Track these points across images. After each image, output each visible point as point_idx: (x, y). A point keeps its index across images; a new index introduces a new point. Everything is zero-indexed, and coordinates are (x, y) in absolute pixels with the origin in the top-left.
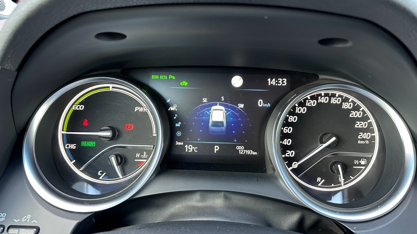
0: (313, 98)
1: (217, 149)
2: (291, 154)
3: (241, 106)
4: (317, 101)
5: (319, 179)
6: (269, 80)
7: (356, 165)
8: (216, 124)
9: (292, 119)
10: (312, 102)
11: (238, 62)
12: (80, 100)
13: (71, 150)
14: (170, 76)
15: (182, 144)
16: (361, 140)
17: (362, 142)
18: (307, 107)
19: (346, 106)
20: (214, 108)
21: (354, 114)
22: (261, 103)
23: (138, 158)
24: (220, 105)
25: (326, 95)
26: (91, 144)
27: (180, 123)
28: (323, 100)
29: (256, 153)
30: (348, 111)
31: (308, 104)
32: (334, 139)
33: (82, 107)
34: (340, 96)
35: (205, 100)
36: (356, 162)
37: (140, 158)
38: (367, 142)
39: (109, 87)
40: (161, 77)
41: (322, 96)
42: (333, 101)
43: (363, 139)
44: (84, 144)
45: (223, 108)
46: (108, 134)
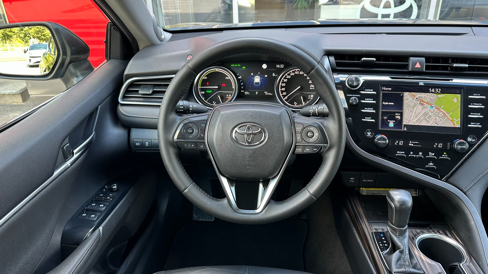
0: (293, 72)
1: (257, 93)
2: (285, 93)
3: (266, 76)
4: (295, 73)
5: (295, 103)
6: (277, 65)
7: (309, 97)
8: (256, 83)
9: (285, 80)
10: (292, 73)
11: (265, 59)
12: (205, 75)
13: (203, 94)
14: (238, 65)
15: (243, 91)
16: (311, 88)
17: (312, 88)
18: (291, 76)
20: (255, 77)
22: (274, 75)
23: (227, 97)
24: (258, 76)
25: (298, 71)
26: (210, 92)
27: (243, 83)
28: (297, 73)
29: (272, 94)
31: (291, 75)
32: (300, 87)
33: (206, 78)
35: (252, 74)
36: (309, 96)
37: (228, 96)
38: (314, 88)
39: (216, 70)
40: (235, 65)
41: (296, 71)
42: (301, 73)
43: (312, 87)
44: (207, 92)
45: (259, 77)
46: (217, 87)
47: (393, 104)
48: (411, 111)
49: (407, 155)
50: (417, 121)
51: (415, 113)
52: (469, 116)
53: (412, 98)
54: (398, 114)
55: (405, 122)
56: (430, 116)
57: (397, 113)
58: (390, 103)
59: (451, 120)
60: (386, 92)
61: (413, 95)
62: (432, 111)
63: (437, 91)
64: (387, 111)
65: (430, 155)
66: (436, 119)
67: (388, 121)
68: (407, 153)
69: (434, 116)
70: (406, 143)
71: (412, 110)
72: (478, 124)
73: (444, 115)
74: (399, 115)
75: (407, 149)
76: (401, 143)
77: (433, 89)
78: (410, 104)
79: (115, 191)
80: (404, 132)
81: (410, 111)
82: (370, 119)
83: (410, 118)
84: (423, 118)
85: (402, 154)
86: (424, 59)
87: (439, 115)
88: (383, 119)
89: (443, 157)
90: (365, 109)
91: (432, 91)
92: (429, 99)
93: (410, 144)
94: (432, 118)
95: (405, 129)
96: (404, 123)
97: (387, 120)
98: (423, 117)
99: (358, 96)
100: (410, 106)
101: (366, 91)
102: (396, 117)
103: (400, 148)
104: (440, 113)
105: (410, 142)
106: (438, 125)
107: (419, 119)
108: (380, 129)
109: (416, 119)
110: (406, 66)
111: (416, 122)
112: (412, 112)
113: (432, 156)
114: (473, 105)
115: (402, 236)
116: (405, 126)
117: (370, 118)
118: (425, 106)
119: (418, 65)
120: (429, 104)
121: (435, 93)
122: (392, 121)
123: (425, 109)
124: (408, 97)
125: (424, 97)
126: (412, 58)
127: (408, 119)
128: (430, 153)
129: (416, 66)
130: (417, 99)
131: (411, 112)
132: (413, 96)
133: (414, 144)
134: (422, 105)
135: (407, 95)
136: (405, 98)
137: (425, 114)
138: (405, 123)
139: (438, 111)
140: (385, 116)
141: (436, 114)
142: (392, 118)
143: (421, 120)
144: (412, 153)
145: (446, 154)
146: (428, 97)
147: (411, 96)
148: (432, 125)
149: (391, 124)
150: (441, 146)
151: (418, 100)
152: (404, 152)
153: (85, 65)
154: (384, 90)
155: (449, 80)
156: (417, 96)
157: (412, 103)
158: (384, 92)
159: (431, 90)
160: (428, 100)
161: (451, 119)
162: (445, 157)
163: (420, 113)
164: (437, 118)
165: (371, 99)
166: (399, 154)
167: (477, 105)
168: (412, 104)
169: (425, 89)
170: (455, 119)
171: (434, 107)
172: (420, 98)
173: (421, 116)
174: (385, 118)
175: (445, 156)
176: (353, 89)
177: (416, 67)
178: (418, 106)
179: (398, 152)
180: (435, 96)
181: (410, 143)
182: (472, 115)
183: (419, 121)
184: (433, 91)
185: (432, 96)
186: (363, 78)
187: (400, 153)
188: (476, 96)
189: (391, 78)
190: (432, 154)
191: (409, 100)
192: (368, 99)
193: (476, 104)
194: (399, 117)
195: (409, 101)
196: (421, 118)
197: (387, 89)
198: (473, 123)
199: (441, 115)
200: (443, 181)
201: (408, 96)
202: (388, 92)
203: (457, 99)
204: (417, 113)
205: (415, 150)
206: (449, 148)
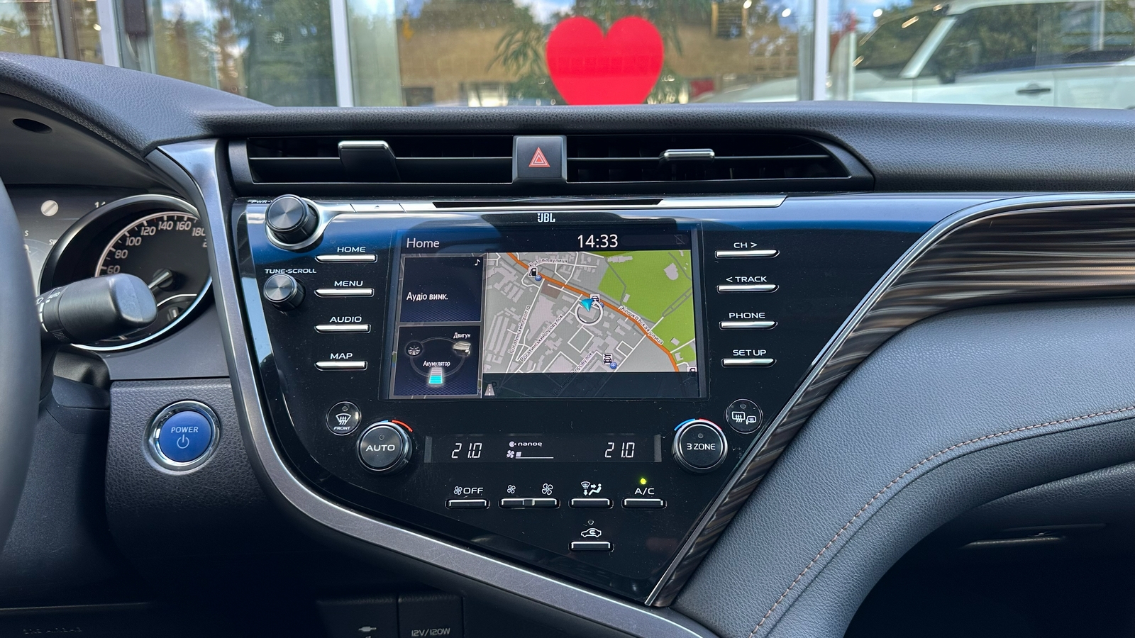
0: (150, 223)
4: (157, 227)
9: (120, 254)
10: (149, 229)
18: (142, 237)
19: (198, 232)
25: (170, 218)
28: (165, 226)
31: (143, 233)
32: (167, 274)
34: (189, 219)
41: (163, 221)
42: (180, 226)
47: (443, 297)
48: (512, 321)
49: (495, 500)
50: (534, 358)
51: (528, 326)
52: (724, 324)
53: (515, 272)
54: (462, 336)
55: (491, 363)
56: (584, 336)
57: (460, 333)
58: (432, 297)
59: (662, 347)
60: (420, 256)
61: (520, 262)
62: (592, 315)
63: (605, 244)
64: (422, 324)
65: (586, 493)
66: (606, 346)
67: (426, 364)
68: (494, 492)
69: (596, 335)
70: (495, 449)
71: (516, 317)
72: (760, 352)
73: (636, 327)
74: (468, 340)
76: (475, 451)
77: (592, 236)
78: (508, 294)
80: (487, 402)
81: (507, 320)
82: (350, 359)
83: (509, 346)
84: (558, 343)
85: (475, 496)
86: (559, 140)
87: (618, 330)
88: (403, 358)
89: (639, 496)
90: (333, 319)
91: (587, 243)
92: (578, 272)
93: (510, 454)
94: (591, 343)
95: (490, 392)
96: (487, 369)
97: (419, 360)
98: (555, 340)
99: (309, 271)
100: (510, 304)
101: (340, 253)
102: (456, 347)
103: (466, 472)
104: (620, 321)
105: (512, 444)
106: (615, 368)
107: (543, 348)
108: (392, 396)
109: (532, 350)
110: (506, 170)
111: (531, 362)
112: (517, 323)
113: (594, 495)
114: (735, 283)
116: (490, 378)
117: (350, 355)
118: (564, 298)
119: (539, 160)
120: (579, 292)
121: (600, 249)
122: (441, 364)
123: (565, 309)
124: (501, 270)
125: (560, 267)
126: (521, 141)
127: (502, 354)
128: (585, 485)
129: (534, 163)
130: (534, 274)
131: (513, 326)
132: (518, 266)
133: (525, 451)
134: (554, 294)
136: (489, 273)
137: (565, 330)
138: (489, 367)
139: (612, 316)
140: (412, 345)
141: (606, 325)
142: (441, 351)
143: (548, 353)
144: (511, 489)
145: (647, 486)
146: (575, 265)
147: (513, 267)
148: (591, 371)
149: (436, 376)
150: (629, 454)
151: (538, 277)
152: (480, 490)
154: (412, 250)
156: (534, 266)
157: (515, 289)
158: (414, 256)
159: (584, 242)
160: (576, 278)
161: (660, 340)
162: (647, 496)
163: (546, 326)
164: (610, 340)
165: (356, 283)
166: (462, 496)
167: (751, 283)
168: (514, 296)
170: (675, 342)
171: (596, 302)
172: (544, 272)
173: (549, 338)
174: (414, 352)
175: (644, 493)
176: (293, 247)
177: (532, 164)
178: (537, 300)
179: (458, 490)
180: (598, 261)
181: (511, 449)
182: (734, 319)
183: (542, 357)
184: (592, 244)
185: (589, 260)
186: (336, 210)
187: (464, 496)
188: (744, 249)
189: (437, 205)
190: (594, 486)
191: (505, 281)
192: (345, 283)
193: (744, 279)
194: (465, 347)
195: (505, 285)
196: (550, 344)
197: (423, 244)
198: (740, 353)
199: (623, 328)
200: (653, 608)
201: (500, 266)
202: (425, 256)
203: (679, 266)
204: (535, 328)
205: (528, 477)
206: (658, 458)
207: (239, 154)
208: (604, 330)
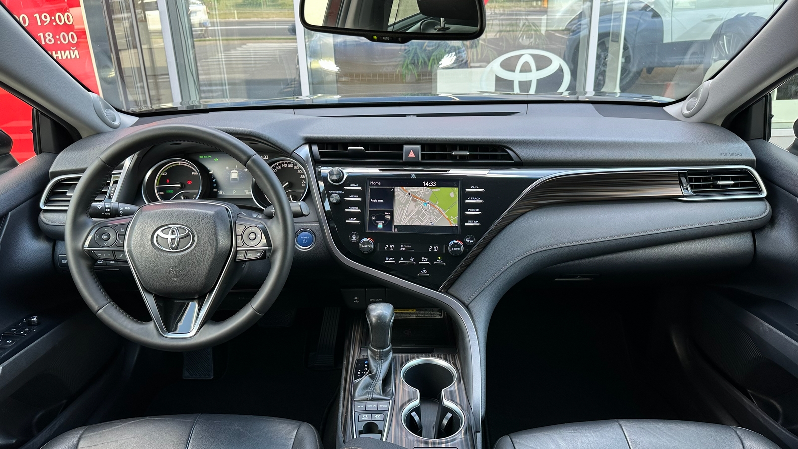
0: (279, 164)
1: (234, 192)
3: (246, 170)
4: (282, 166)
8: (234, 179)
10: (279, 166)
12: (165, 170)
13: (161, 194)
14: (209, 156)
15: (217, 190)
16: (303, 184)
19: (296, 168)
20: (232, 171)
21: (299, 172)
24: (235, 170)
25: (286, 163)
26: (171, 191)
27: (215, 180)
28: (284, 165)
30: (297, 170)
31: (277, 168)
32: (287, 183)
33: (165, 173)
34: (292, 163)
35: (228, 168)
39: (178, 163)
40: (205, 157)
42: (290, 166)
44: (168, 191)
45: (237, 171)
46: (179, 185)
47: (382, 201)
48: (403, 209)
49: (397, 262)
50: (409, 221)
51: (407, 211)
52: (466, 212)
53: (404, 193)
55: (396, 222)
56: (424, 214)
57: (387, 212)
58: (378, 201)
59: (447, 219)
61: (405, 190)
62: (427, 208)
63: (432, 185)
64: (375, 209)
65: (423, 261)
66: (430, 218)
67: (377, 221)
68: (397, 260)
69: (428, 214)
70: (397, 247)
71: (404, 208)
72: (476, 221)
73: (440, 212)
74: (389, 215)
75: (397, 254)
76: (392, 248)
77: (428, 182)
78: (401, 200)
79: (34, 325)
80: (395, 234)
81: (401, 208)
82: (355, 220)
83: (402, 217)
86: (419, 147)
87: (435, 213)
88: (370, 219)
89: (438, 262)
90: (350, 207)
91: (426, 184)
92: (423, 194)
93: (402, 249)
94: (426, 217)
95: (396, 231)
96: (395, 224)
97: (375, 220)
98: (416, 215)
99: (342, 192)
100: (402, 203)
101: (351, 186)
102: (386, 217)
103: (389, 254)
104: (435, 210)
105: (402, 246)
106: (433, 224)
107: (412, 218)
108: (367, 231)
109: (408, 218)
110: (401, 156)
113: (425, 261)
114: (471, 199)
115: (382, 359)
116: (396, 227)
117: (355, 218)
118: (419, 202)
119: (412, 154)
120: (423, 200)
121: (430, 186)
122: (381, 222)
123: (419, 205)
124: (399, 193)
125: (418, 192)
126: (406, 146)
127: (400, 219)
128: (423, 258)
130: (409, 194)
131: (403, 211)
132: (405, 191)
133: (406, 248)
134: (416, 201)
135: (399, 191)
136: (396, 193)
137: (418, 212)
139: (433, 208)
140: (373, 216)
141: (431, 211)
142: (381, 217)
144: (402, 259)
145: (441, 259)
146: (422, 191)
147: (403, 191)
148: (426, 225)
149: (380, 226)
150: (436, 250)
151: (411, 195)
152: (393, 259)
153: (7, 162)
154: (372, 185)
155: (446, 171)
156: (409, 191)
157: (404, 199)
158: (373, 187)
160: (422, 196)
161: (447, 217)
162: (440, 262)
163: (413, 211)
164: (432, 216)
165: (356, 196)
166: (388, 260)
167: (476, 200)
168: (403, 201)
169: (418, 182)
170: (452, 217)
171: (428, 204)
172: (413, 193)
174: (373, 218)
175: (440, 261)
176: (337, 184)
177: (409, 156)
178: (410, 202)
179: (387, 259)
180: (430, 190)
182: (469, 211)
183: (412, 221)
184: (428, 184)
185: (427, 190)
186: (348, 171)
187: (389, 260)
188: (474, 188)
189: (380, 170)
190: (425, 259)
192: (352, 196)
193: (473, 198)
194: (389, 217)
195: (401, 197)
196: (413, 216)
197: (375, 183)
198: (470, 221)
199: (436, 212)
200: (441, 292)
202: (376, 187)
203: (455, 193)
204: (409, 212)
205: (407, 256)
206: (444, 252)
207: (315, 148)
208: (430, 213)
